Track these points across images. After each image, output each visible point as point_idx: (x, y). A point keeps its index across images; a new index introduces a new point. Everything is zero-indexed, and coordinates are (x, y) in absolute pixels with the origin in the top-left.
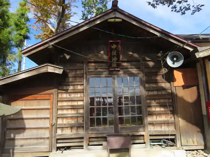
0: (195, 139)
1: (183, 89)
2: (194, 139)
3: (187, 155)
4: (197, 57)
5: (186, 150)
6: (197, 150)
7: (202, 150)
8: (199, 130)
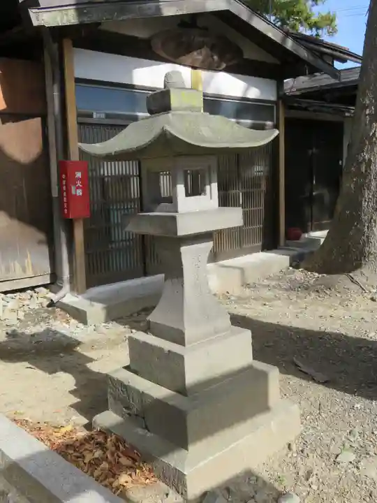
0: (28, 262)
1: (3, 123)
2: (26, 261)
3: (5, 303)
4: (35, 23)
5: (5, 293)
6: (33, 288)
7: (45, 286)
8: (42, 236)
